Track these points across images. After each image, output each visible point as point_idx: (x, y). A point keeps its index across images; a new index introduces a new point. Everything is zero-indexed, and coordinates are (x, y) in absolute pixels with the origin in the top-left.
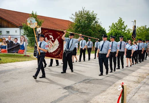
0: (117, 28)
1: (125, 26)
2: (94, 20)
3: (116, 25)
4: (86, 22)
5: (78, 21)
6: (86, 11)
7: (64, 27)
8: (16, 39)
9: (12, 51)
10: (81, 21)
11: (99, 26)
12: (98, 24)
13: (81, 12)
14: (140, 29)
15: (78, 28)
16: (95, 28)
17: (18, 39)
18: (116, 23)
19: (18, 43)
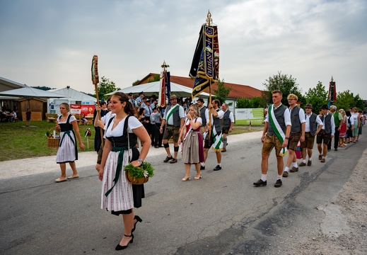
0: (315, 95)
2: (293, 86)
4: (284, 88)
5: (273, 87)
6: (282, 76)
12: (298, 90)
13: (277, 77)
14: (342, 95)
18: (314, 89)
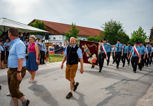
1: (144, 33)
2: (120, 28)
3: (136, 33)
4: (114, 30)
5: (107, 29)
6: (113, 22)
7: (95, 34)
8: (61, 43)
9: (58, 52)
10: (109, 29)
11: (124, 33)
12: (123, 31)
13: (110, 22)
15: (107, 34)
16: (121, 35)
17: (62, 43)
18: (137, 31)
19: (62, 47)
